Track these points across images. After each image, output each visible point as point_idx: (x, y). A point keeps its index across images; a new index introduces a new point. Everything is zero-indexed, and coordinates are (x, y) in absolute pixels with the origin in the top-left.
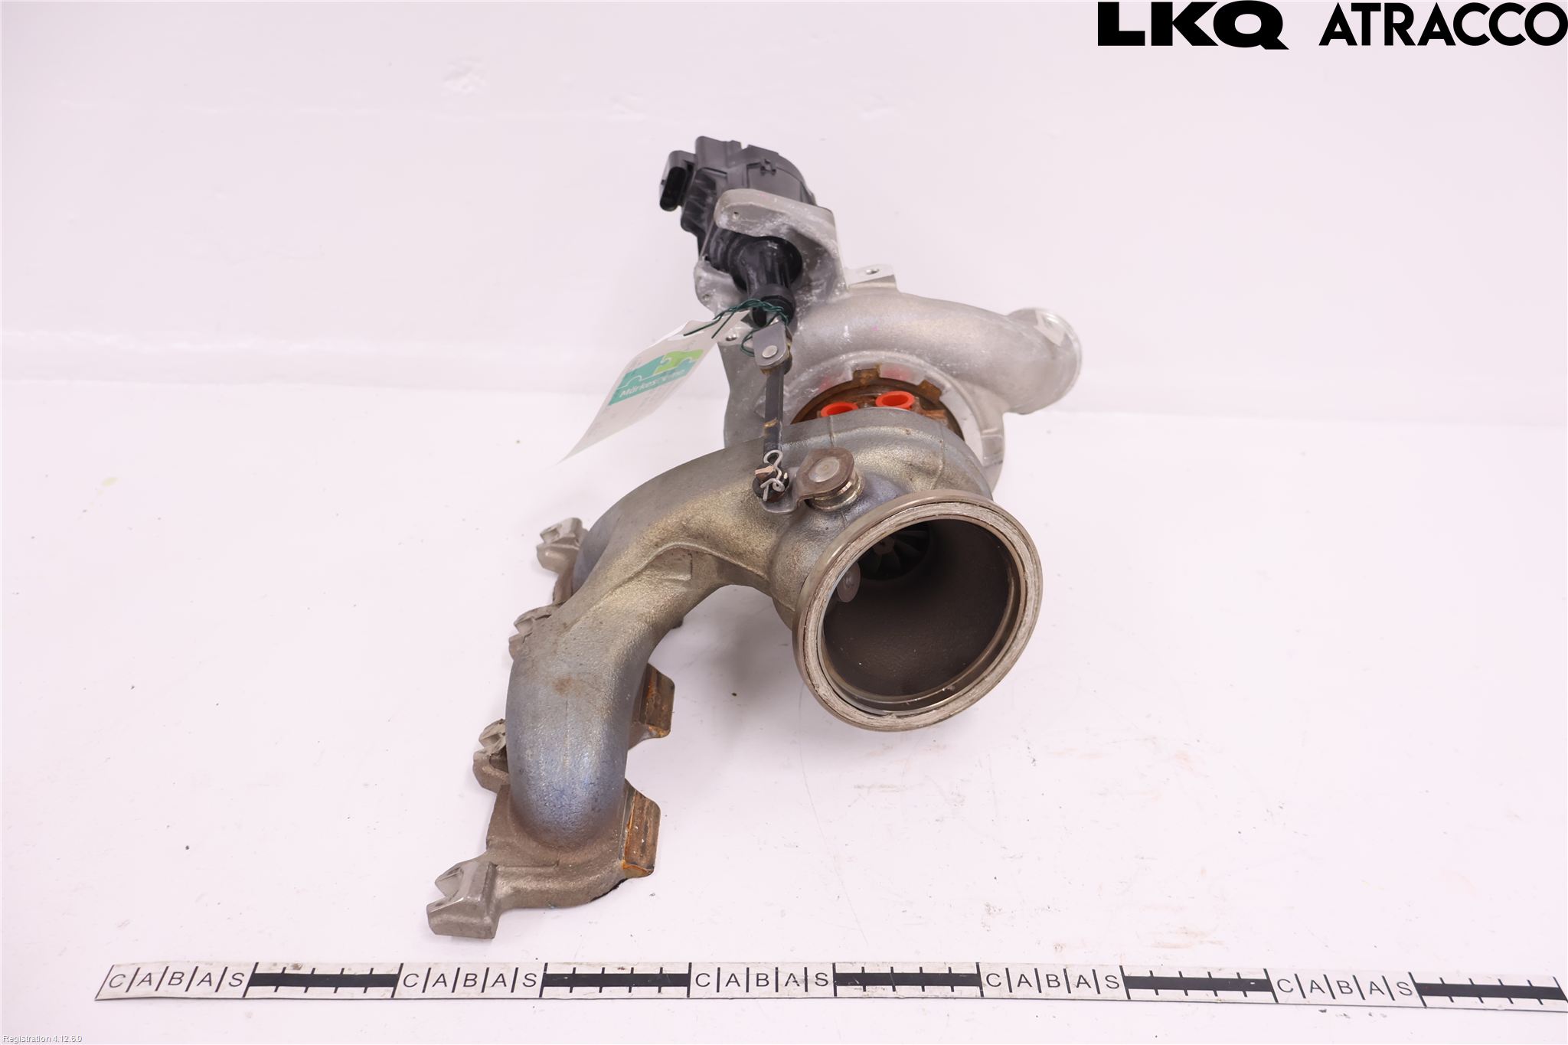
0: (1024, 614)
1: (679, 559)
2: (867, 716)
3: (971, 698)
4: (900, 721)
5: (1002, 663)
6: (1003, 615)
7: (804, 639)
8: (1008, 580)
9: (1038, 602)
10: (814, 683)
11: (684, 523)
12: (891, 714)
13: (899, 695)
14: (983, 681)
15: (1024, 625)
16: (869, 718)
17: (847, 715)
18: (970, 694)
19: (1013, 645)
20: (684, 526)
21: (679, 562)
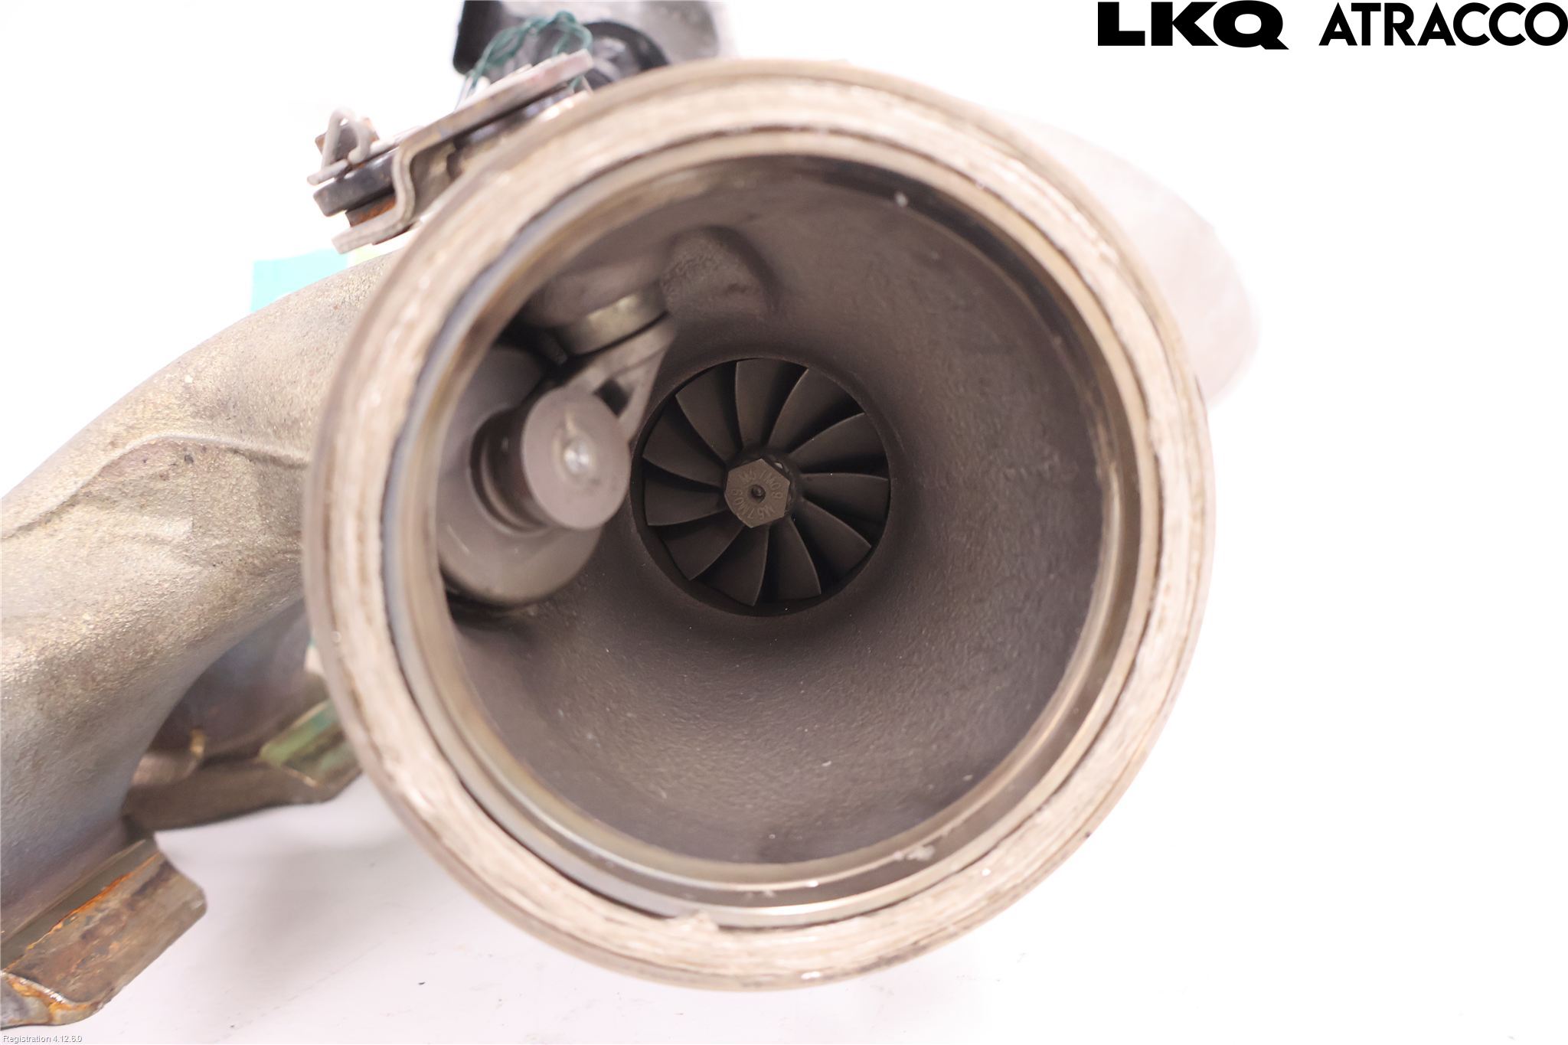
0: (1155, 585)
1: (164, 477)
2: (603, 908)
3: (989, 888)
4: (728, 943)
5: (1091, 763)
6: (1087, 604)
7: (327, 546)
8: (1099, 472)
9: (1201, 543)
10: (378, 739)
11: (189, 379)
12: (694, 913)
13: (742, 861)
14: (1029, 824)
15: (1161, 622)
16: (609, 920)
17: (523, 893)
18: (984, 868)
19: (1127, 697)
20: (187, 387)
21: (160, 485)
